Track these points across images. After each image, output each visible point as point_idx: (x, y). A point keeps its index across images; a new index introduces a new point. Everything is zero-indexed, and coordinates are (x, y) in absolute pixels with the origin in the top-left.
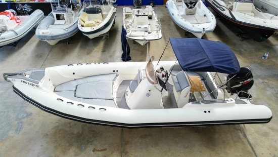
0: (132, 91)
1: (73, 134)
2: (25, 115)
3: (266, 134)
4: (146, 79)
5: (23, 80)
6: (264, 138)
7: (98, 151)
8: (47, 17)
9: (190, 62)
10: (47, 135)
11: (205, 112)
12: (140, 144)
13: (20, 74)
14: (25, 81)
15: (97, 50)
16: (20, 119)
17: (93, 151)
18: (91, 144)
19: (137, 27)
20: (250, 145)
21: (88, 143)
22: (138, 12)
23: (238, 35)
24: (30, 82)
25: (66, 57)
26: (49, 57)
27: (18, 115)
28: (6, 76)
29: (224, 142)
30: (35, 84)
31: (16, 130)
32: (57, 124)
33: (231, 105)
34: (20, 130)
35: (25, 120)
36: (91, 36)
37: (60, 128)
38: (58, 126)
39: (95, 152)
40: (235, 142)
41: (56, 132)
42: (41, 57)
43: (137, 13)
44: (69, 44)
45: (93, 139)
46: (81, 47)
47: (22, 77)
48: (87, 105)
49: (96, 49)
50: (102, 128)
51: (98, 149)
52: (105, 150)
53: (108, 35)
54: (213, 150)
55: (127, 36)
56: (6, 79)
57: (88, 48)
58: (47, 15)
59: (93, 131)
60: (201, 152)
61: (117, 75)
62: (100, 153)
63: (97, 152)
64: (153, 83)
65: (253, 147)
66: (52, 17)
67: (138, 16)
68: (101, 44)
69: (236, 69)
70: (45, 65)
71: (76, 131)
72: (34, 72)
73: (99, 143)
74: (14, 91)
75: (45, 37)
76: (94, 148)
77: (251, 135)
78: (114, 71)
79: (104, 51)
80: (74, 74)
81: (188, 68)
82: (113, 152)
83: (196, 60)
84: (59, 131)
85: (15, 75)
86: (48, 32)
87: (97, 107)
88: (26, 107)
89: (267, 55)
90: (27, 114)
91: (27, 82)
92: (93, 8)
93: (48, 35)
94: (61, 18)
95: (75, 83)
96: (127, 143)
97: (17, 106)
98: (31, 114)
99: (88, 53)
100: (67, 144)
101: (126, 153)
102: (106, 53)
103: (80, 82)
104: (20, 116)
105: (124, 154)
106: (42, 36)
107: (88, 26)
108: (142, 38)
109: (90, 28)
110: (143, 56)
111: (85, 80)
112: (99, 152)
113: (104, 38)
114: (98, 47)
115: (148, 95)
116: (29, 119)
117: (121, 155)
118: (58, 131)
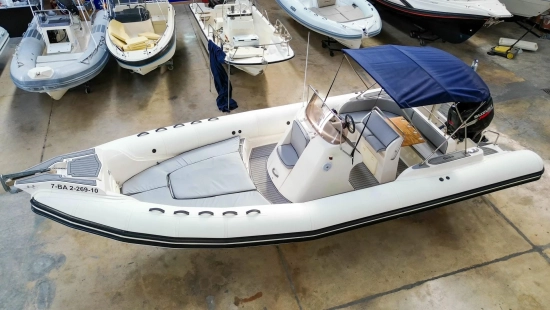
0: (291, 166)
1: (178, 279)
2: (48, 264)
3: (527, 201)
4: (318, 137)
5: (56, 183)
6: (527, 207)
7: (246, 300)
8: (25, 40)
9: (406, 90)
10: (119, 294)
11: (441, 180)
12: (323, 267)
13: (45, 171)
14: (63, 184)
15: (159, 98)
16: (41, 275)
17: (236, 304)
18: (227, 291)
19: (237, 39)
20: (512, 224)
21: (219, 289)
22: (233, 9)
23: (415, 37)
24: (75, 185)
25: (94, 122)
26: (54, 127)
27: (31, 266)
28: (9, 180)
29: (468, 230)
30: (89, 187)
31: (42, 301)
32: (133, 267)
33: (478, 159)
34: (50, 300)
35: (52, 274)
36: (143, 70)
37: (143, 272)
38: (137, 271)
39: (241, 305)
40: (486, 225)
41: (138, 285)
42: (32, 129)
43: (229, 13)
44: (89, 92)
45: (225, 280)
46: (121, 96)
47: (50, 177)
48: (218, 211)
49: (154, 97)
50: (234, 253)
51: (244, 297)
52: (259, 295)
53: (172, 63)
54: (456, 248)
55: (226, 59)
56: (7, 188)
57: (135, 96)
58: (21, 35)
59: (220, 263)
60: (437, 256)
61: (242, 141)
62: (253, 304)
63: (246, 304)
64: (336, 143)
65: (517, 226)
66: (35, 39)
67: (232, 17)
68: (163, 84)
69: (482, 92)
70: (50, 145)
71: (181, 273)
72: (74, 161)
73: (242, 284)
74: (35, 211)
75: (44, 82)
76: (236, 298)
77: (506, 206)
78: (234, 133)
79: (173, 98)
80: (154, 151)
81: (407, 101)
82: (276, 297)
83: (413, 84)
84: (144, 279)
85: (32, 174)
86: (50, 71)
87: (241, 210)
88: (42, 245)
89: (476, 65)
90: (52, 259)
91: (68, 184)
92: (130, 10)
93: (50, 77)
94: (58, 37)
95: (162, 171)
96: (297, 272)
97: (19, 247)
98: (62, 258)
99: (142, 106)
100: (174, 304)
101: (304, 291)
102: (181, 100)
103: (171, 166)
104: (37, 269)
105: (301, 294)
106: (37, 82)
107: (136, 48)
108: (259, 61)
109: (142, 51)
110: (259, 97)
111: (180, 161)
112: (249, 304)
113: (162, 70)
114: (157, 91)
115: (327, 167)
116: (61, 269)
117: (296, 298)
118: (141, 280)
